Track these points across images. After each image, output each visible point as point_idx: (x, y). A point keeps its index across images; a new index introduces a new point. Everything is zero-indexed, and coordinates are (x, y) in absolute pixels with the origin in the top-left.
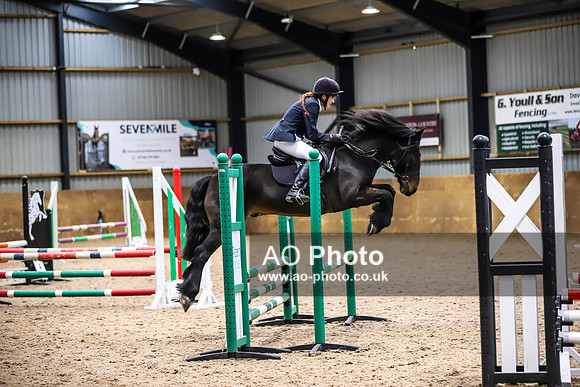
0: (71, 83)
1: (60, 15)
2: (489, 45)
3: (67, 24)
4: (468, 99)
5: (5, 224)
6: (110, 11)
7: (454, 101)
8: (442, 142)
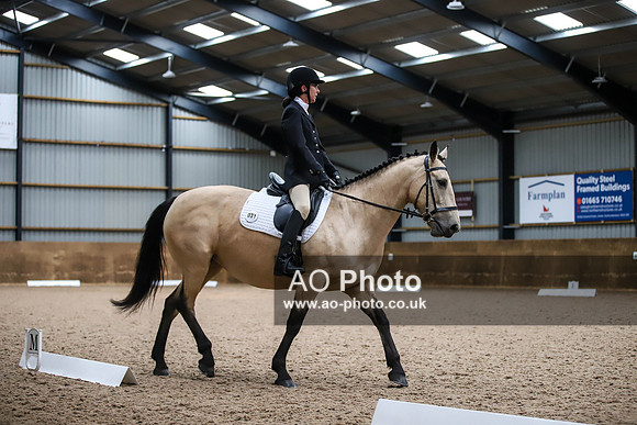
0: (177, 158)
1: (171, 105)
2: (516, 138)
3: (176, 112)
4: (499, 181)
5: (121, 267)
6: (209, 103)
7: (486, 181)
8: (475, 214)
